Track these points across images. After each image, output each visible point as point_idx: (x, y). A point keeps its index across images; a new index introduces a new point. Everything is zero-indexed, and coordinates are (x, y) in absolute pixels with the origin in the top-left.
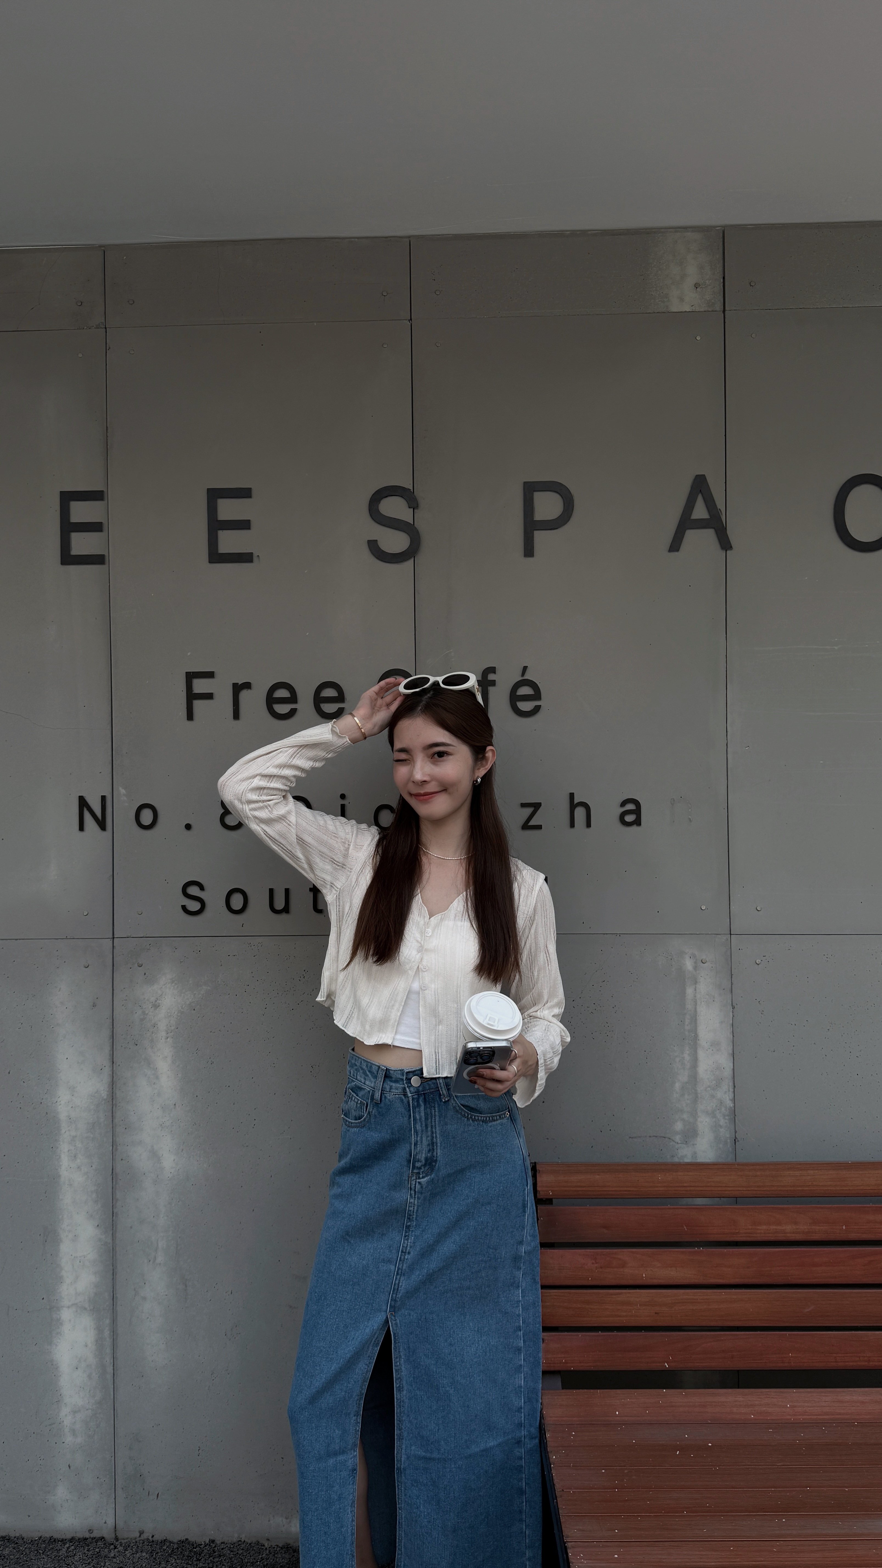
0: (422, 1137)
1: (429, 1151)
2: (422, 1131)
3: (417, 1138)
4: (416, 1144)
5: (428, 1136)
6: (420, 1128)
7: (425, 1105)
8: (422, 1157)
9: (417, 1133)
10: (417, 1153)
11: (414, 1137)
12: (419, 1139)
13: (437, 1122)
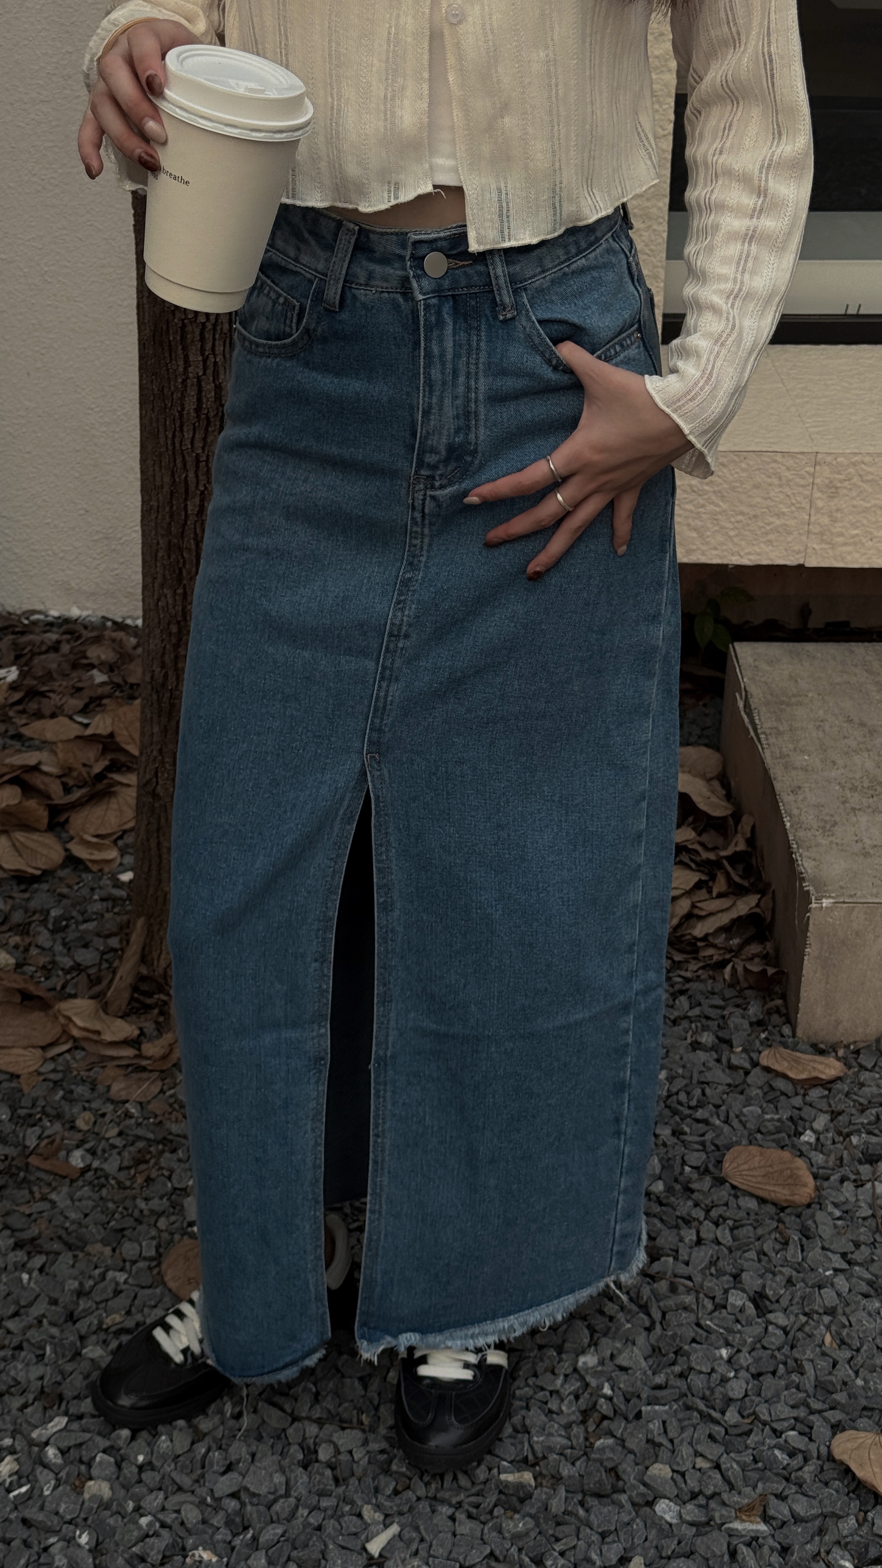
0: (441, 399)
1: (458, 430)
2: (444, 383)
3: (430, 398)
4: (427, 413)
5: (457, 397)
6: (439, 376)
7: (455, 323)
8: (441, 442)
9: (431, 386)
10: (428, 432)
11: (424, 396)
12: (434, 400)
13: (481, 366)
